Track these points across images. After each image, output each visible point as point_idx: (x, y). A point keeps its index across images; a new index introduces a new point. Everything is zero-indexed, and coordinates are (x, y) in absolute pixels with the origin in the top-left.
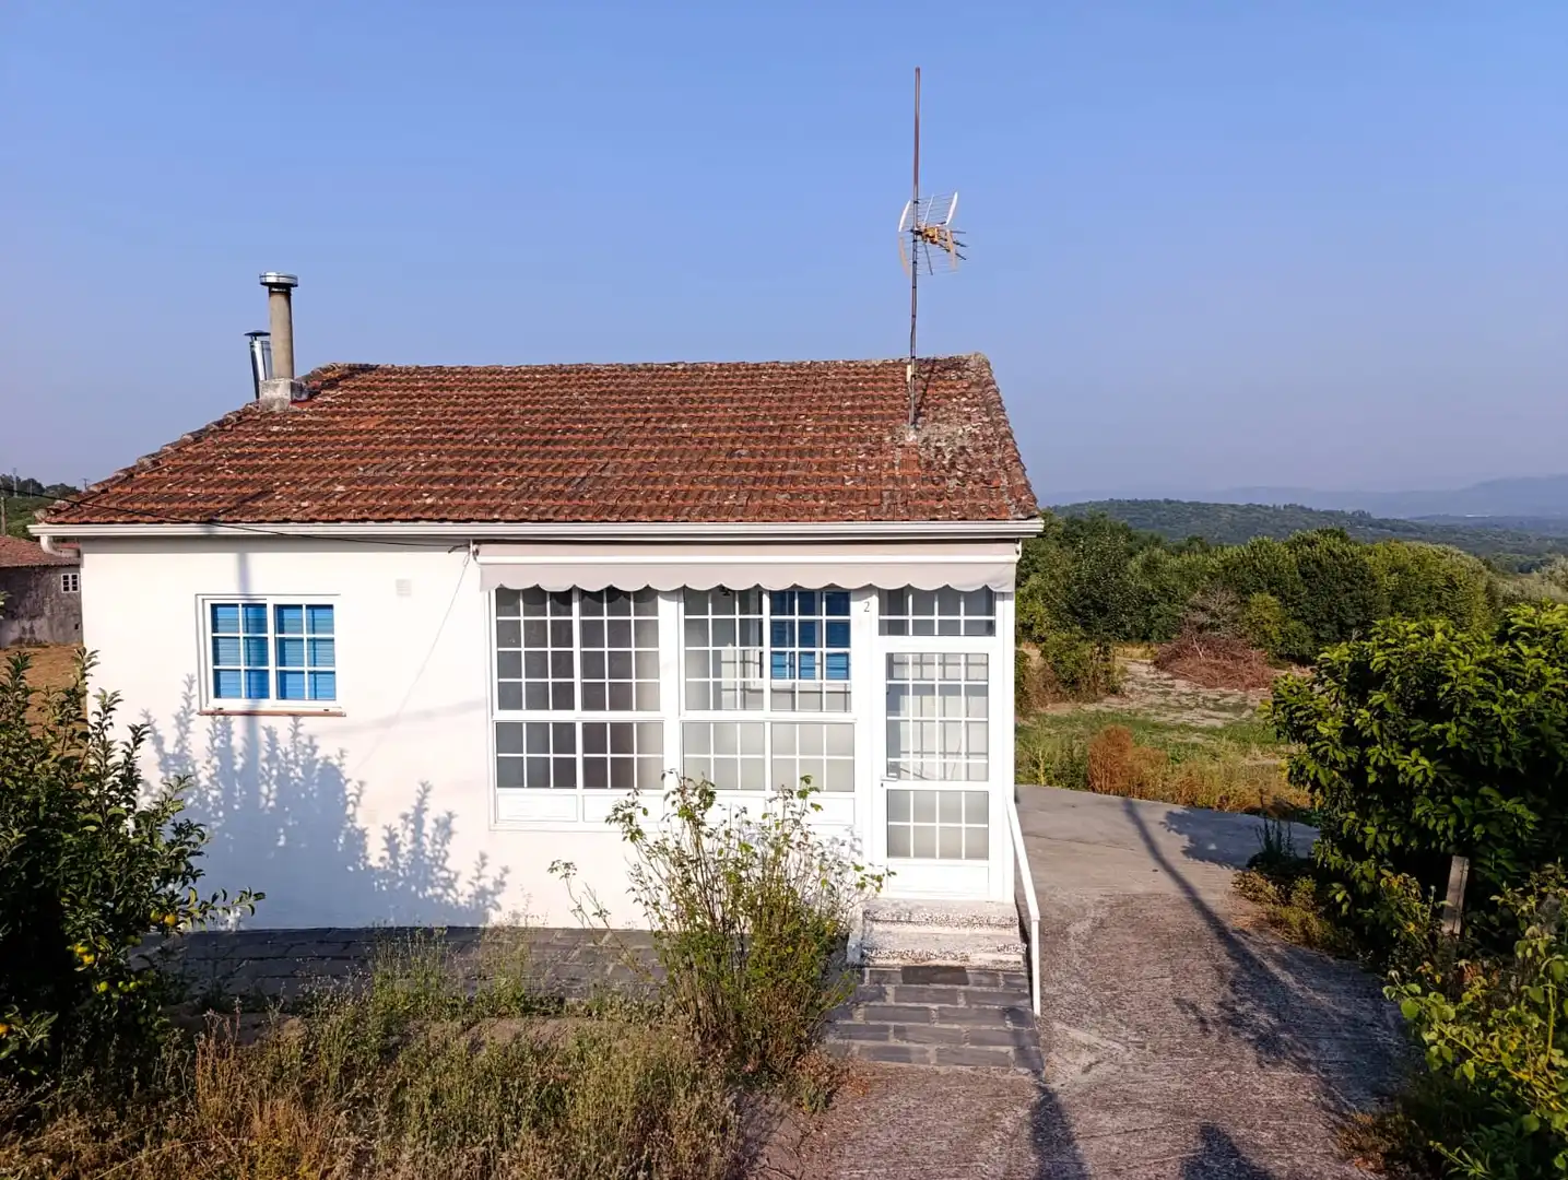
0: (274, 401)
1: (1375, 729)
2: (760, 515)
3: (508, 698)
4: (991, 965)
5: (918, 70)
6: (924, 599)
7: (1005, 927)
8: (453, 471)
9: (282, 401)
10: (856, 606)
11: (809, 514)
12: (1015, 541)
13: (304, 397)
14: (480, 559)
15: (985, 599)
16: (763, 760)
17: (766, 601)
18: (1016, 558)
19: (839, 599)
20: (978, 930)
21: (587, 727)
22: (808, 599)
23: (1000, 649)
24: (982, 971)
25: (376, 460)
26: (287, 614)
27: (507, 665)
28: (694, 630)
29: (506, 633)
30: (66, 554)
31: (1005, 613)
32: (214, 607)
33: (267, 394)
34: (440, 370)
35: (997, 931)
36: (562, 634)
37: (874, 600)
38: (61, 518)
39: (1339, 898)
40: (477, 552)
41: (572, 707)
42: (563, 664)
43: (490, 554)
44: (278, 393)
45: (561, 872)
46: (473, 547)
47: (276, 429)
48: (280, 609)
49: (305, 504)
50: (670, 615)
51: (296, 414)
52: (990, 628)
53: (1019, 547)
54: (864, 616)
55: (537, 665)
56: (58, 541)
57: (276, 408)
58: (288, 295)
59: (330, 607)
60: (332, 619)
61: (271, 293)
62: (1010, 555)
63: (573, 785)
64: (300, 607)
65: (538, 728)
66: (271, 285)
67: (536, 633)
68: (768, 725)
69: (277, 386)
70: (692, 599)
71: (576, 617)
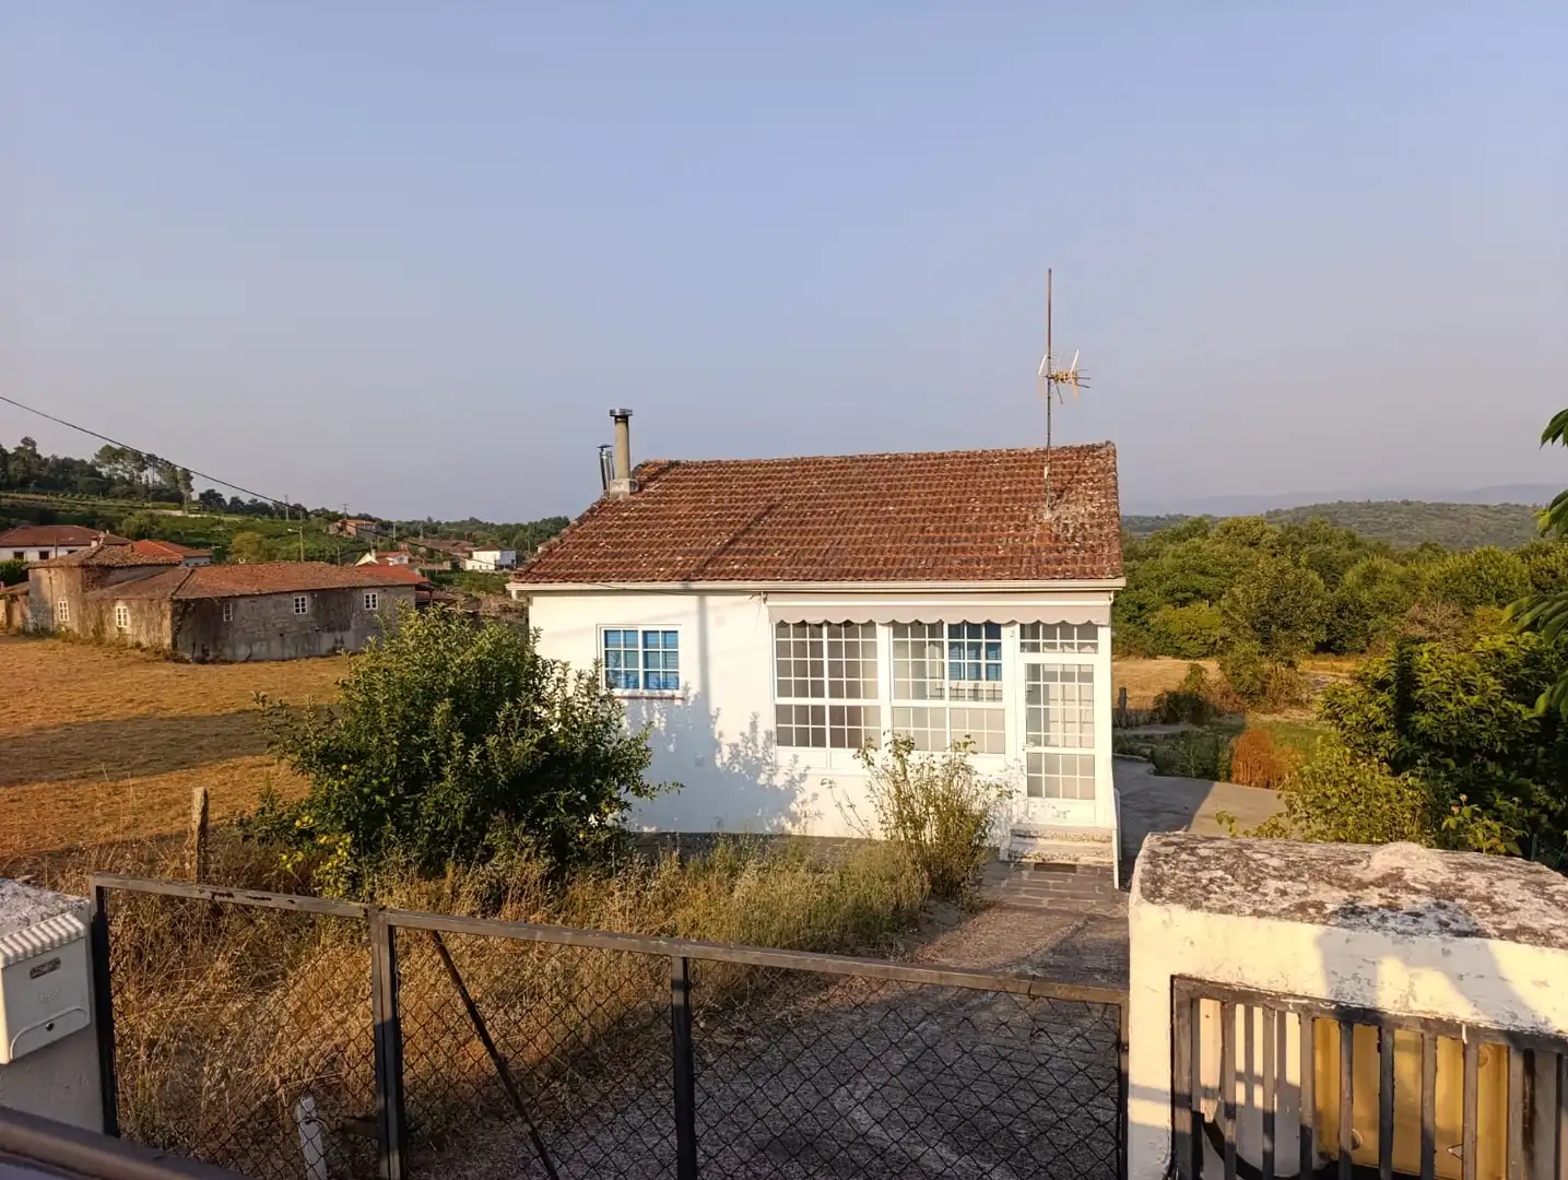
0: (618, 493)
2: (940, 576)
3: (783, 690)
4: (1094, 865)
5: (1050, 271)
6: (1050, 630)
7: (1104, 842)
8: (745, 546)
9: (624, 493)
10: (1004, 631)
11: (974, 576)
12: (1110, 591)
13: (637, 489)
14: (768, 603)
15: (1089, 630)
16: (945, 732)
17: (946, 630)
18: (1109, 603)
19: (993, 629)
20: (1087, 844)
21: (832, 708)
22: (974, 630)
23: (1101, 661)
24: (1088, 867)
25: (695, 538)
26: (650, 636)
27: (782, 668)
28: (898, 647)
29: (782, 649)
30: (523, 600)
31: (1105, 636)
32: (606, 632)
33: (614, 489)
34: (719, 463)
35: (1099, 845)
36: (817, 649)
37: (1016, 630)
38: (523, 580)
40: (765, 600)
41: (823, 696)
42: (817, 669)
43: (774, 601)
44: (621, 487)
45: (827, 785)
46: (763, 596)
47: (626, 514)
48: (645, 633)
49: (662, 569)
50: (884, 636)
51: (634, 502)
52: (1094, 648)
53: (1112, 595)
54: (1010, 639)
55: (801, 669)
56: (520, 593)
57: (621, 498)
58: (627, 422)
59: (676, 632)
60: (677, 640)
61: (616, 422)
62: (1106, 601)
63: (823, 745)
64: (658, 632)
65: (802, 709)
66: (617, 417)
67: (800, 649)
68: (948, 710)
69: (621, 484)
70: (898, 628)
71: (825, 640)
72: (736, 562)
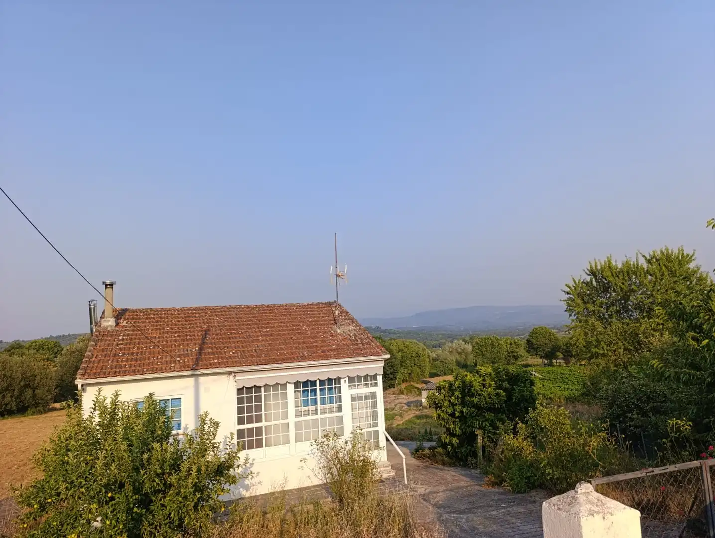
0: (108, 326)
1: (457, 401)
2: (314, 359)
3: (240, 421)
4: (388, 477)
5: (335, 234)
6: (359, 377)
9: (111, 326)
10: (342, 381)
12: (383, 360)
14: (237, 378)
15: (375, 377)
16: (319, 430)
17: (318, 382)
18: (383, 365)
19: (338, 380)
20: (381, 469)
21: (265, 427)
22: (330, 380)
23: (379, 389)
25: (177, 348)
27: (240, 411)
28: (297, 393)
29: (240, 401)
31: (380, 379)
33: (104, 324)
35: (386, 468)
36: (258, 399)
37: (347, 379)
38: (85, 377)
39: (450, 450)
40: (235, 376)
41: (261, 422)
42: (258, 409)
43: (239, 377)
44: (109, 323)
46: (234, 374)
47: (120, 338)
48: (160, 401)
49: (174, 365)
50: (291, 388)
51: (119, 331)
52: (376, 384)
53: (384, 362)
54: (344, 385)
55: (250, 410)
57: (109, 329)
58: (112, 288)
59: (181, 398)
60: (181, 402)
62: (382, 364)
63: (261, 447)
64: (168, 399)
65: (250, 430)
66: (107, 285)
67: (249, 400)
68: (320, 420)
69: (109, 321)
70: (297, 384)
71: (263, 393)
72: (214, 359)
